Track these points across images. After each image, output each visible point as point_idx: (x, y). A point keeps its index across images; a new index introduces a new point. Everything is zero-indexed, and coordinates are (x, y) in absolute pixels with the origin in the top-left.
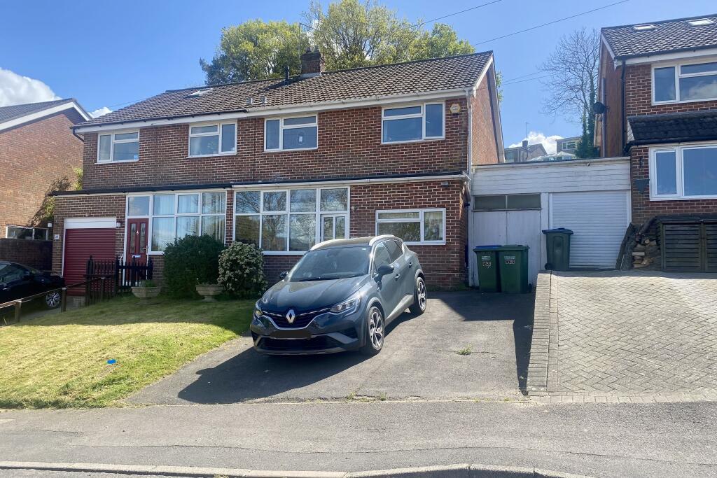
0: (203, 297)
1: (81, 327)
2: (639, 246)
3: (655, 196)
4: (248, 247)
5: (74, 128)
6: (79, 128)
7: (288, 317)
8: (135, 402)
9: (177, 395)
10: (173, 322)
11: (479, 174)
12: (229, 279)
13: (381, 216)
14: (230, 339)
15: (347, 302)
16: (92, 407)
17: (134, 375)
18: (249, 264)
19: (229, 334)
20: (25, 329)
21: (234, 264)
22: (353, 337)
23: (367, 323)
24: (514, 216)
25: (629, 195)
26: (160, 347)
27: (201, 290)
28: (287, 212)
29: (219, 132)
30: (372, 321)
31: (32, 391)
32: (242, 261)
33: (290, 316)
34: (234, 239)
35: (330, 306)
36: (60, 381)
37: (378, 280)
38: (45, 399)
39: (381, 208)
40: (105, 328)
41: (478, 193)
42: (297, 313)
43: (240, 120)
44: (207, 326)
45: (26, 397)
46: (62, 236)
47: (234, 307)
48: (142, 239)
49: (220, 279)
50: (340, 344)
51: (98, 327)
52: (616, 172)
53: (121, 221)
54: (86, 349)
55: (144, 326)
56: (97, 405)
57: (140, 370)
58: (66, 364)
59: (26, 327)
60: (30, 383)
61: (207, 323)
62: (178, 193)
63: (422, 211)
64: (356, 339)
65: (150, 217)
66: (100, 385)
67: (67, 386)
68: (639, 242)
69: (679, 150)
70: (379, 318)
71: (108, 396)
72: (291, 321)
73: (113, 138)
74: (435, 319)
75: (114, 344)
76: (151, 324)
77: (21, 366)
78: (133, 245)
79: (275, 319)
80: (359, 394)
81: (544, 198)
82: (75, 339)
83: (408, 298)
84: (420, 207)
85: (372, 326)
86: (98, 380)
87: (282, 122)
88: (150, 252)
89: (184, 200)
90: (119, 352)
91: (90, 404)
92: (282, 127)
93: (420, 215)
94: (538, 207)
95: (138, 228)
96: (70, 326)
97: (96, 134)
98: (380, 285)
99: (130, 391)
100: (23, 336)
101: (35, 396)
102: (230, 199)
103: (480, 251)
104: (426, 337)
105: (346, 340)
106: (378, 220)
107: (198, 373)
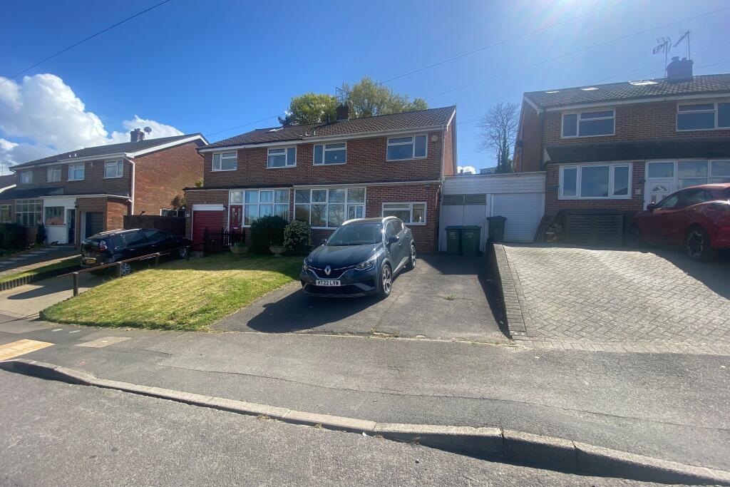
0: (274, 254)
1: (194, 271)
2: (551, 228)
3: (561, 196)
4: (302, 224)
5: (198, 149)
6: (201, 149)
7: (326, 270)
8: (216, 328)
9: (246, 324)
10: (253, 269)
11: (447, 181)
12: (290, 244)
13: (385, 206)
14: (289, 282)
15: (367, 262)
16: (187, 330)
17: (220, 307)
18: (303, 234)
19: (288, 278)
20: (160, 272)
21: (293, 235)
22: (372, 286)
23: (381, 275)
24: (469, 208)
25: (544, 195)
26: (241, 287)
27: (273, 249)
28: (327, 202)
29: (286, 153)
30: (384, 275)
31: (151, 316)
32: (298, 232)
33: (328, 270)
34: (294, 218)
35: (356, 264)
36: (170, 309)
37: (388, 246)
38: (158, 322)
39: (385, 201)
40: (208, 272)
41: (446, 193)
42: (332, 268)
43: (298, 145)
44: (274, 273)
45: (146, 320)
46: (191, 215)
47: (292, 261)
48: (239, 218)
49: (285, 243)
50: (362, 291)
51: (204, 272)
52: (535, 181)
53: (226, 207)
54: (193, 287)
55: (234, 272)
56: (191, 329)
57: (225, 303)
58: (178, 297)
59: (161, 270)
60: (152, 309)
61: (274, 271)
62: (260, 190)
63: (411, 204)
64: (374, 288)
65: (243, 204)
66: (196, 313)
67: (174, 313)
68: (551, 226)
69: (579, 168)
70: (389, 273)
71: (199, 323)
72: (328, 273)
73: (221, 155)
74: (423, 273)
75: (211, 284)
76: (238, 271)
77: (150, 297)
78: (233, 221)
79: (317, 272)
80: (378, 330)
81: (488, 197)
82: (188, 280)
83: (406, 259)
84: (411, 201)
85: (384, 278)
86: (195, 309)
87: (324, 147)
88: (243, 226)
89: (264, 195)
90: (214, 289)
91: (187, 328)
92: (324, 150)
93: (410, 206)
94: (484, 203)
95: (237, 211)
96: (187, 271)
97: (211, 153)
98: (389, 250)
99: (216, 319)
100: (156, 276)
101: (152, 320)
102: (292, 194)
103: (449, 229)
104: (419, 285)
105: (367, 288)
106: (383, 209)
107: (264, 306)
